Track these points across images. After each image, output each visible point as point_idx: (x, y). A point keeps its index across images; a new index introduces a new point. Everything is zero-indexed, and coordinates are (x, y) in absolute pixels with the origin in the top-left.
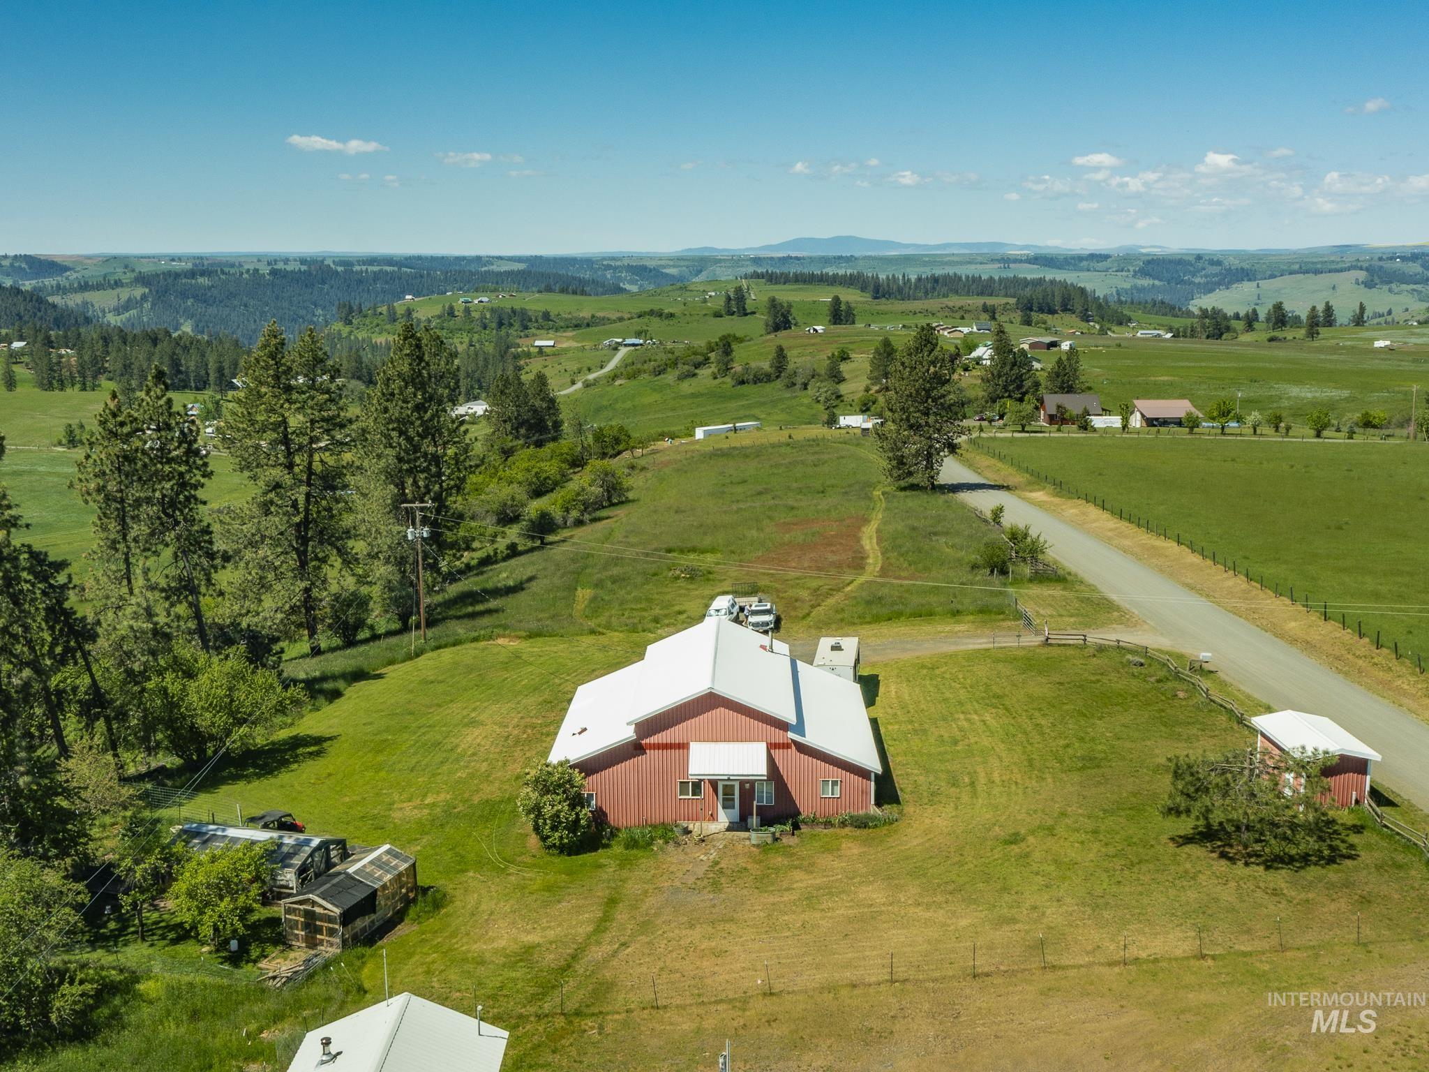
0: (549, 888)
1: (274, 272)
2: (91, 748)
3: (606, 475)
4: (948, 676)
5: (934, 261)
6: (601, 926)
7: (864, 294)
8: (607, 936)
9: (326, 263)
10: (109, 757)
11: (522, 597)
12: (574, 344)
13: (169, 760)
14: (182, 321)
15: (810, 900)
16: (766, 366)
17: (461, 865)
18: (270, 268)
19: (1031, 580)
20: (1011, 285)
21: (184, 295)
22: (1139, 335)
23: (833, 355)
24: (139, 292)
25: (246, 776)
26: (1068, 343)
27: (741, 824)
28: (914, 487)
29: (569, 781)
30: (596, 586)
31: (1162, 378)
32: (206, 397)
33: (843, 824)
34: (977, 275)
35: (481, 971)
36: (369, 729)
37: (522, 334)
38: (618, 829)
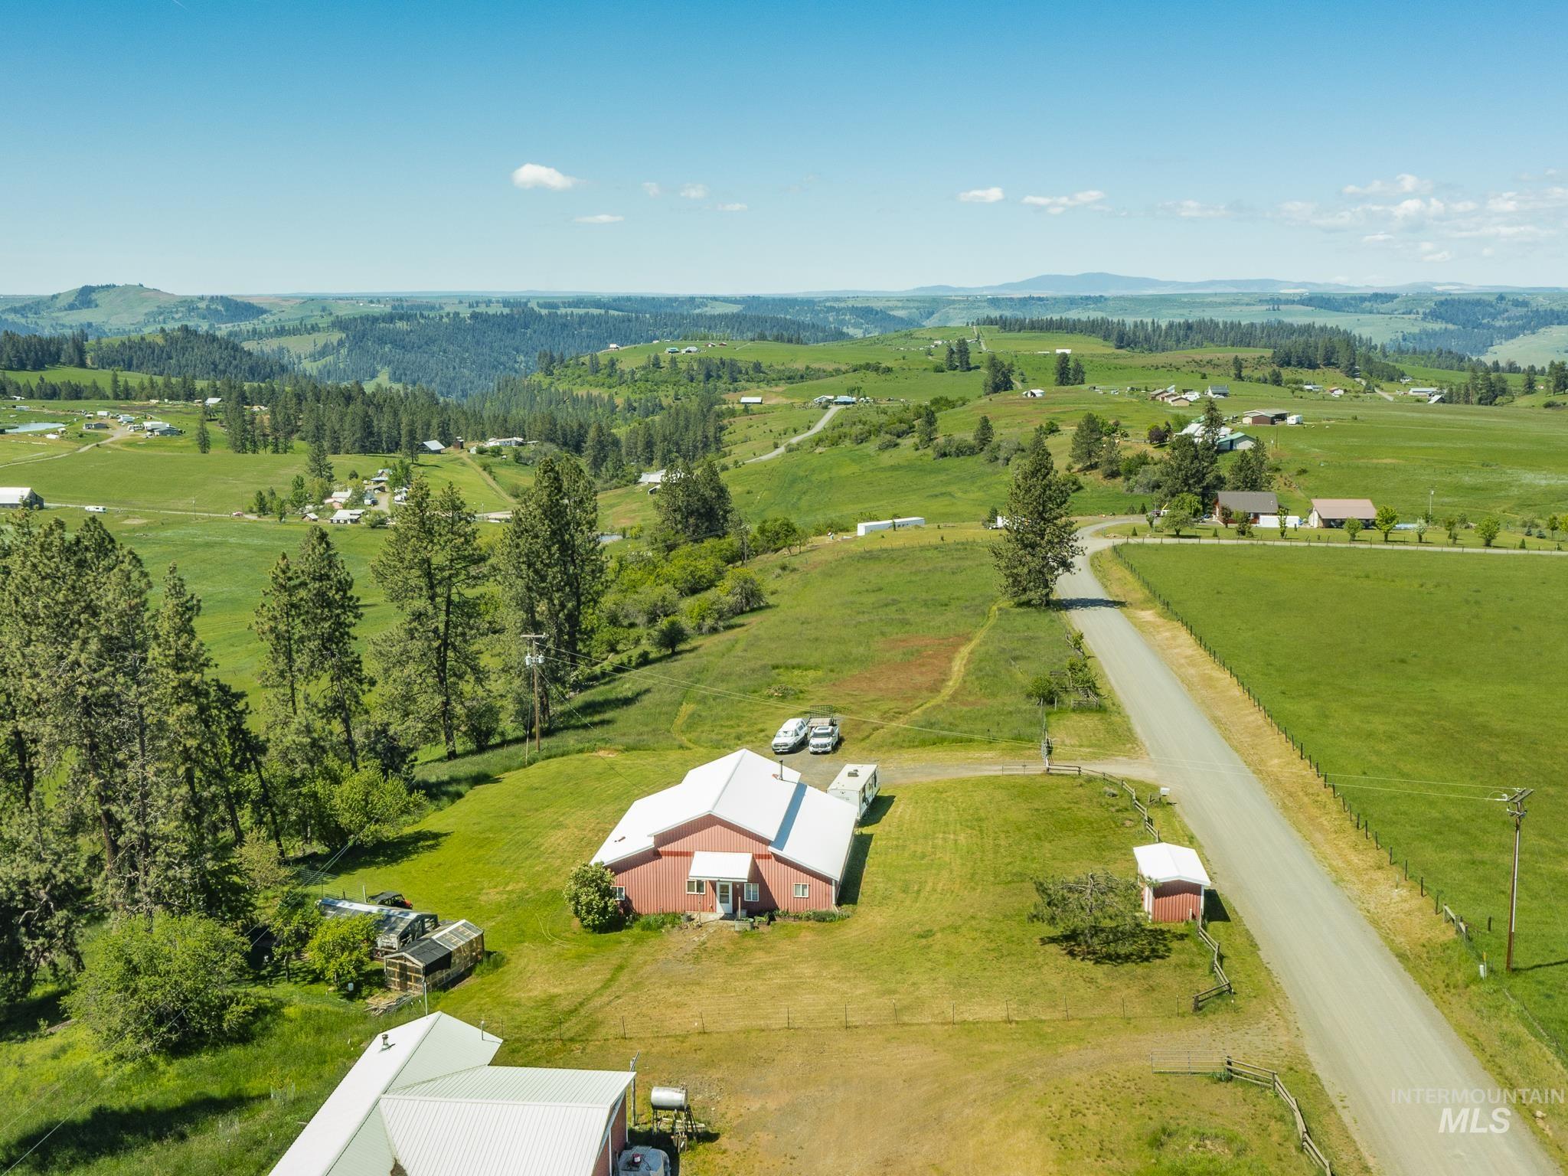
0: (579, 957)
1: (474, 316)
2: (258, 839)
3: (746, 582)
4: (949, 800)
5: (1193, 302)
6: (607, 984)
7: (1107, 343)
8: (608, 992)
9: (529, 305)
10: (273, 844)
11: (633, 711)
12: (783, 401)
13: (318, 848)
14: (379, 368)
15: (759, 972)
16: (969, 437)
17: (522, 936)
18: (471, 310)
19: (1074, 710)
20: (1275, 331)
21: (381, 341)
22: (1411, 393)
23: (1041, 427)
24: (336, 336)
25: (377, 863)
26: (1295, 417)
27: (731, 916)
28: (1028, 604)
29: (601, 878)
30: (699, 702)
31: (1385, 461)
32: (397, 461)
33: (808, 918)
34: (1236, 320)
35: (517, 1011)
36: (476, 828)
37: (731, 387)
38: (639, 915)
